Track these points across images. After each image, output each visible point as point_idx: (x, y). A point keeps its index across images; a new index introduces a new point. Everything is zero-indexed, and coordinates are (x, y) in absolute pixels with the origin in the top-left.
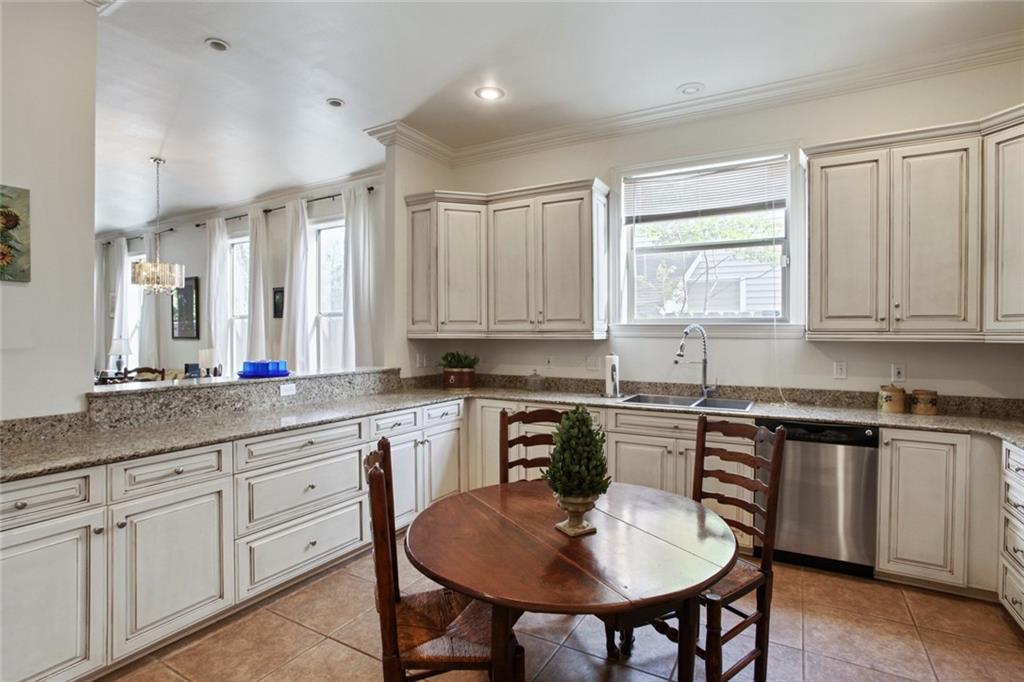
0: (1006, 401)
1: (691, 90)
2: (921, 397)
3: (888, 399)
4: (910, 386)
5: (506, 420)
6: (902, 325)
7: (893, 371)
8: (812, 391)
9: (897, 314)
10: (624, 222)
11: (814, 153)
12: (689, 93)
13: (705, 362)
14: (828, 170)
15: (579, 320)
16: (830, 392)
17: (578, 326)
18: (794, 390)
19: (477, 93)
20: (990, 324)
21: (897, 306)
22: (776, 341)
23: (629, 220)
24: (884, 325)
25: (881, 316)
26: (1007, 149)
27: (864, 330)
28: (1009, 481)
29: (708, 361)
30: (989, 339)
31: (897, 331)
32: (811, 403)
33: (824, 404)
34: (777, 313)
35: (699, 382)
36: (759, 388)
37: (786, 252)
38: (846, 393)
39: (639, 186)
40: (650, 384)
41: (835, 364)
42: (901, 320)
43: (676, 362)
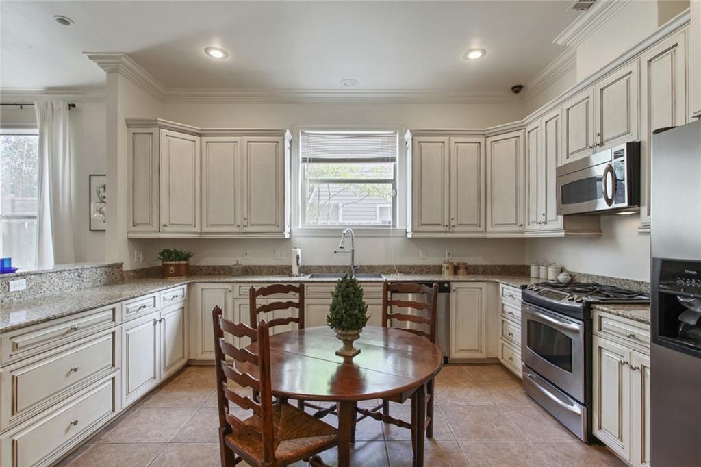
0: (491, 266)
1: (350, 84)
2: (461, 266)
3: (447, 268)
4: (456, 261)
5: (254, 294)
6: (455, 229)
7: (447, 253)
8: (410, 266)
9: (453, 223)
10: (301, 161)
11: (415, 134)
12: (347, 86)
13: (353, 251)
14: (422, 144)
15: (275, 224)
16: (419, 266)
17: (274, 229)
18: (401, 266)
19: (207, 50)
20: (489, 229)
21: (453, 219)
22: (392, 238)
23: (304, 160)
24: (447, 229)
25: (446, 223)
26: (496, 145)
27: (438, 232)
28: (504, 302)
29: (355, 251)
30: (489, 236)
31: (453, 232)
32: (409, 273)
33: (416, 273)
34: (389, 222)
35: (349, 263)
36: (383, 266)
37: (394, 187)
38: (426, 266)
39: (312, 138)
40: (318, 266)
41: (421, 251)
42: (453, 226)
43: (335, 252)
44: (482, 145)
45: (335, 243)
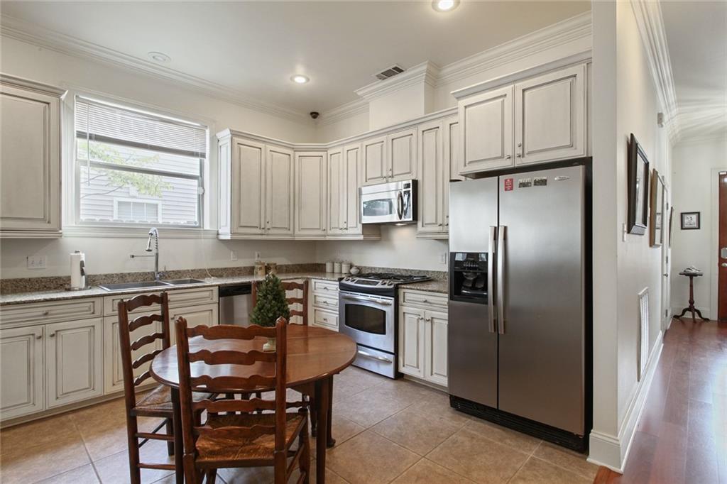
0: (293, 265)
1: (161, 59)
2: (271, 266)
3: (260, 268)
4: (267, 261)
6: (270, 232)
7: (256, 255)
8: (222, 269)
9: (268, 226)
10: (75, 135)
11: (234, 134)
12: (157, 59)
13: (157, 254)
14: (241, 146)
15: (44, 220)
16: (230, 268)
17: (45, 226)
18: (212, 269)
20: (297, 232)
21: (268, 222)
22: (203, 240)
23: (81, 135)
24: (263, 231)
25: (263, 226)
27: (253, 233)
28: (316, 294)
29: (159, 255)
30: (297, 238)
31: (268, 235)
32: (220, 276)
33: (227, 276)
34: (195, 223)
36: (192, 270)
37: (202, 185)
38: (238, 268)
39: (93, 108)
41: (232, 253)
42: (269, 229)
43: (133, 256)
44: (291, 156)
45: (141, 246)
